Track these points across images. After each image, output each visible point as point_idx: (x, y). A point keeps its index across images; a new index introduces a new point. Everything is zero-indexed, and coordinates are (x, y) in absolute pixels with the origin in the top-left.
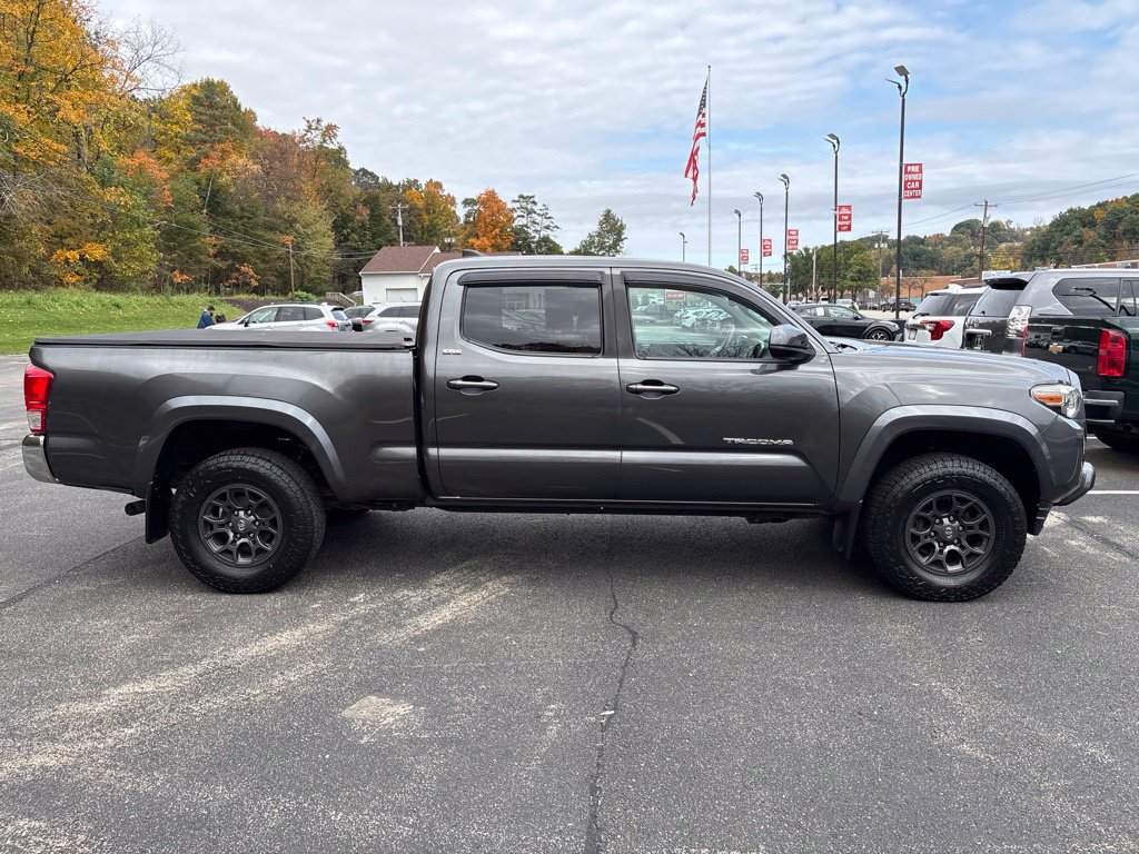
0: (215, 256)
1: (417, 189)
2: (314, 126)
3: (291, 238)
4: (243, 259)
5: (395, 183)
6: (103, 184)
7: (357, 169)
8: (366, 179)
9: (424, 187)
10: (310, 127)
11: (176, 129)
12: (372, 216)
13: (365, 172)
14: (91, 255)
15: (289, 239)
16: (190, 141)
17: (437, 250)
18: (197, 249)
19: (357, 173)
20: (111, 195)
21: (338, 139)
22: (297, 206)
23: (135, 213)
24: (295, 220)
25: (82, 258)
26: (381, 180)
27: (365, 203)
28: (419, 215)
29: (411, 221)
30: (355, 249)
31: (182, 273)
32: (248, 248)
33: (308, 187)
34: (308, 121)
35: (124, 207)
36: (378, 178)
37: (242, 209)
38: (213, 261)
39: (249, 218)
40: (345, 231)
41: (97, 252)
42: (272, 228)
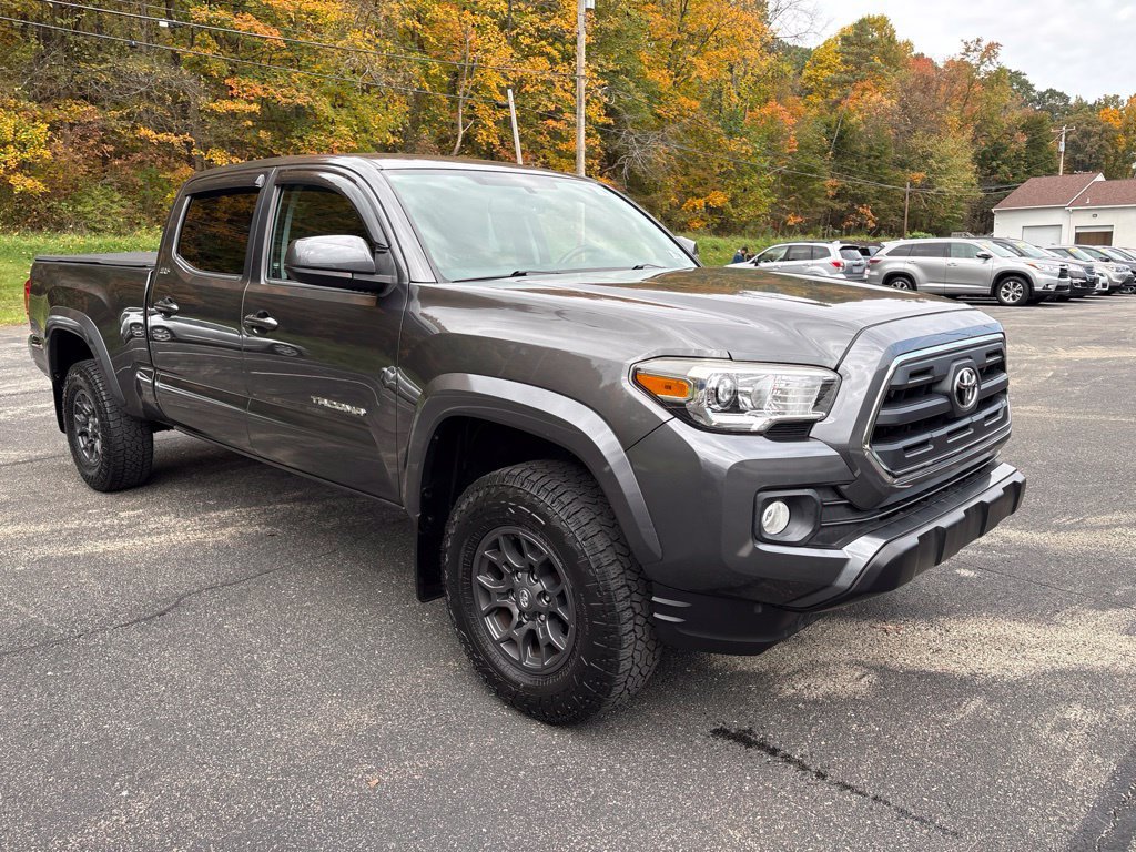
0: (834, 198)
1: (1116, 107)
2: (972, 48)
3: (922, 174)
4: (861, 200)
5: (1091, 102)
6: (730, 135)
7: (1044, 90)
8: (1053, 102)
9: (1126, 103)
10: (968, 50)
11: (827, 73)
12: (1031, 144)
13: (1052, 93)
14: (714, 202)
15: (919, 177)
16: (835, 84)
17: (1100, 177)
18: (813, 191)
19: (1042, 95)
20: (734, 145)
21: (999, 59)
22: (934, 139)
23: (753, 161)
24: (931, 155)
25: (707, 206)
26: (1072, 101)
27: (1025, 129)
28: (1114, 138)
29: (1101, 146)
30: (1002, 182)
31: (796, 216)
32: (871, 187)
33: (953, 117)
34: (966, 43)
35: (745, 155)
36: (1068, 99)
37: (871, 148)
38: (831, 204)
39: (877, 157)
40: (994, 164)
41: (719, 199)
42: (903, 165)
